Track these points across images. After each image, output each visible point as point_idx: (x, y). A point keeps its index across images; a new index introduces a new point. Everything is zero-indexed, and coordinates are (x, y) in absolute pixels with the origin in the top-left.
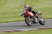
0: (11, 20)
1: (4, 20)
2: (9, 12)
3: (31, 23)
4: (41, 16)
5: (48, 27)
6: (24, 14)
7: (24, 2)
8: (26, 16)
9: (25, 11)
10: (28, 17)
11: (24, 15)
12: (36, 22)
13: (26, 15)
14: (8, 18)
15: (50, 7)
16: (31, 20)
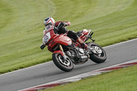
0: (32, 59)
1: (13, 62)
2: (23, 41)
3: (69, 64)
4: (93, 41)
5: (127, 63)
6: (47, 44)
7: (55, 8)
8: (53, 48)
9: (48, 34)
10: (59, 49)
11: (47, 46)
12: (82, 57)
13: (53, 46)
14: (23, 56)
15: (123, 9)
16: (67, 55)
